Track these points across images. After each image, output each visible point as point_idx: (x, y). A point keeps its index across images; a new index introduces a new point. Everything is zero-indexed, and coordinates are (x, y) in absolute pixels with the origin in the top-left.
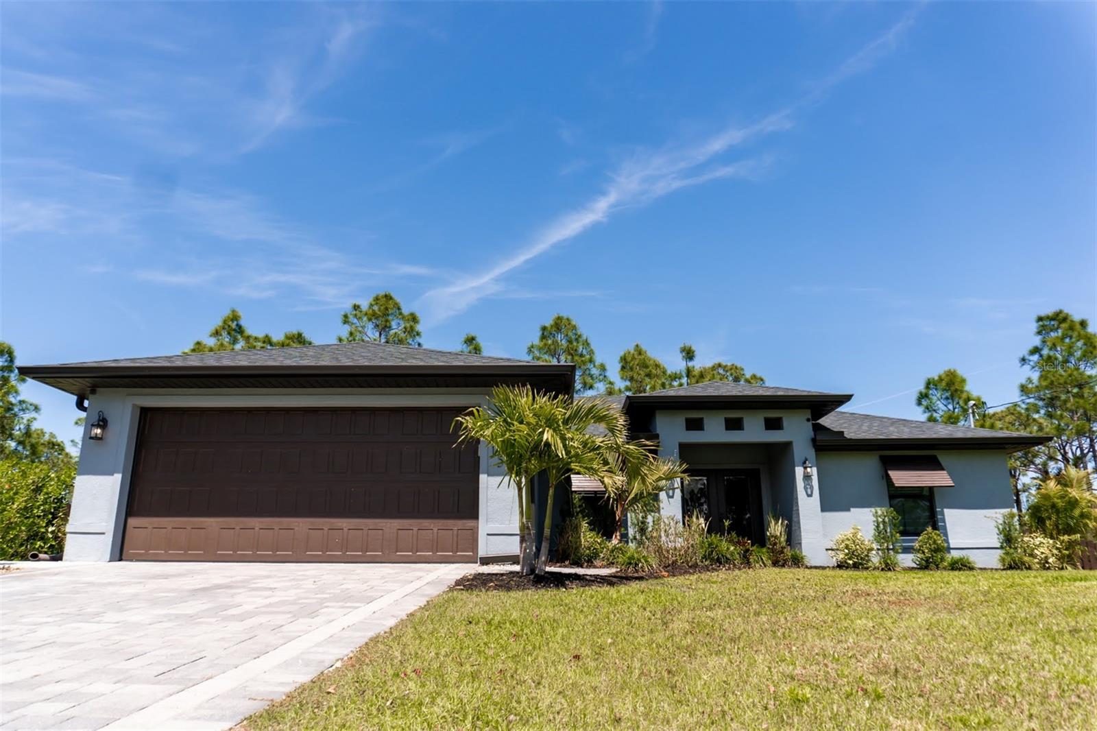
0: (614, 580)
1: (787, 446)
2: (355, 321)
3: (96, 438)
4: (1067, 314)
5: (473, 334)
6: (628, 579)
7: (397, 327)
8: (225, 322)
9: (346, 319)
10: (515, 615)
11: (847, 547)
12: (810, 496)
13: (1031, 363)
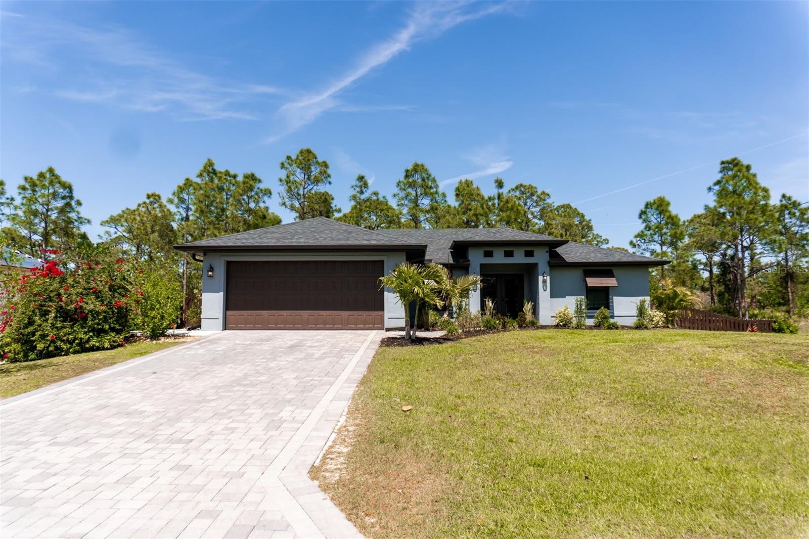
0: (442, 341)
1: (535, 266)
2: (289, 166)
3: (210, 276)
4: (739, 161)
5: (363, 174)
6: (449, 340)
7: (315, 171)
8: (205, 168)
9: (283, 166)
10: (407, 357)
11: (560, 317)
12: (545, 290)
13: (714, 191)
